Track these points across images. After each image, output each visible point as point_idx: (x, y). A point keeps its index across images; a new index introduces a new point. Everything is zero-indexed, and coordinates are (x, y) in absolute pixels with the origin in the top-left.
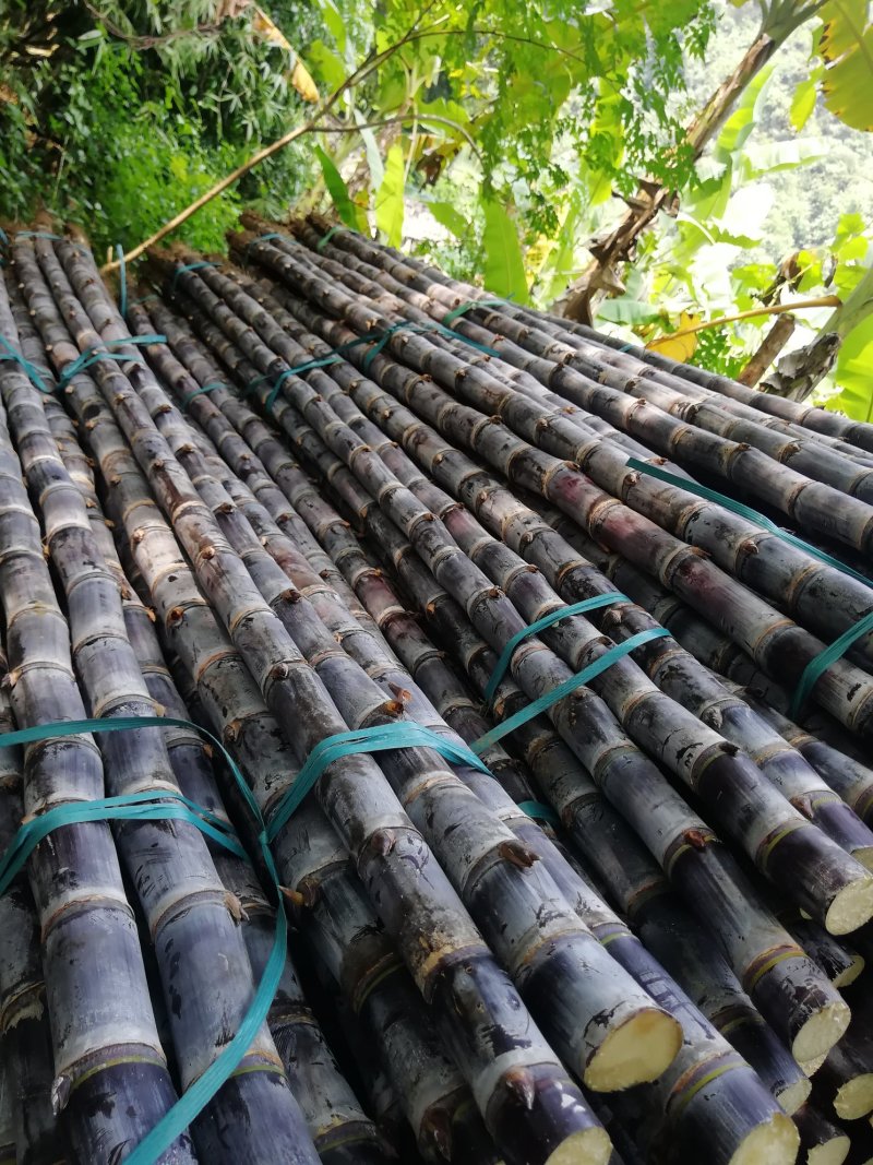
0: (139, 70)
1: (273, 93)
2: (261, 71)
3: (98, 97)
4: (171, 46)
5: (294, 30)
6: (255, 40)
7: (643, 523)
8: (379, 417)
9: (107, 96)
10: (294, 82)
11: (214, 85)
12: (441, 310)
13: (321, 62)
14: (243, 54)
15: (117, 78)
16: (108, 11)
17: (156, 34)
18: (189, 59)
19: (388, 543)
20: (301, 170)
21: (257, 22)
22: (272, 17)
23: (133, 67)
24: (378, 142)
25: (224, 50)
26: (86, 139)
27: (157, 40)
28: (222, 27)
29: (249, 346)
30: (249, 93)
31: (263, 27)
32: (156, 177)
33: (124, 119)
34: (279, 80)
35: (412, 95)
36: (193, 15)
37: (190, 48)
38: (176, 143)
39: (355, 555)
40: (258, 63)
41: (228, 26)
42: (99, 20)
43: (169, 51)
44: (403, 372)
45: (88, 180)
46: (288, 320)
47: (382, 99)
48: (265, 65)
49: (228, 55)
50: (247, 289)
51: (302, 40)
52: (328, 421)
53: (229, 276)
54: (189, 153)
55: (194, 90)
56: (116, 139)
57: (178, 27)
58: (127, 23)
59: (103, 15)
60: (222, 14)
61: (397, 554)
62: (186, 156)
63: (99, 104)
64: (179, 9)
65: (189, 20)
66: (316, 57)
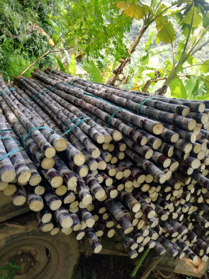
0: (13, 43)
1: (44, 45)
2: (41, 41)
3: (5, 49)
4: (21, 37)
5: (49, 31)
6: (40, 35)
7: (91, 105)
8: (55, 99)
9: (6, 49)
10: (49, 43)
11: (31, 45)
12: (70, 81)
13: (55, 38)
14: (37, 38)
15: (8, 45)
16: (6, 31)
17: (17, 35)
18: (25, 39)
19: (54, 117)
20: (53, 62)
21: (40, 30)
22: (43, 29)
23: (12, 42)
24: (69, 54)
25: (33, 37)
26: (3, 58)
27: (17, 36)
28: (32, 32)
29: (33, 91)
30: (39, 46)
31: (41, 31)
32: (19, 65)
33: (11, 53)
34: (45, 42)
35: (76, 43)
36: (25, 30)
37: (25, 37)
38: (23, 57)
39: (49, 120)
40: (41, 39)
41: (33, 32)
42: (4, 33)
43: (20, 38)
44: (59, 91)
45: (3, 67)
46: (41, 86)
47: (69, 45)
48: (42, 39)
49: (34, 38)
50: (34, 82)
51: (50, 34)
52: (45, 100)
53: (31, 80)
54: (26, 59)
55: (27, 46)
56: (9, 58)
57: (22, 33)
58: (10, 33)
59: (5, 32)
60: (32, 29)
61: (55, 118)
62: (26, 60)
63: (5, 51)
64: (22, 29)
65: (24, 31)
66: (54, 37)
